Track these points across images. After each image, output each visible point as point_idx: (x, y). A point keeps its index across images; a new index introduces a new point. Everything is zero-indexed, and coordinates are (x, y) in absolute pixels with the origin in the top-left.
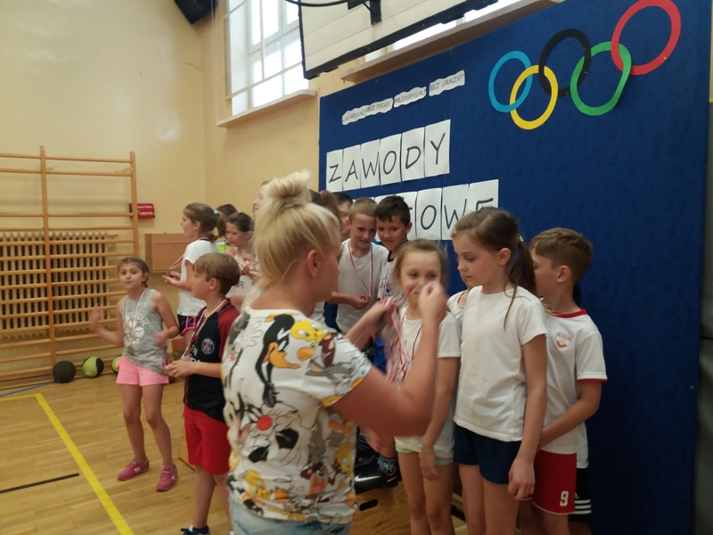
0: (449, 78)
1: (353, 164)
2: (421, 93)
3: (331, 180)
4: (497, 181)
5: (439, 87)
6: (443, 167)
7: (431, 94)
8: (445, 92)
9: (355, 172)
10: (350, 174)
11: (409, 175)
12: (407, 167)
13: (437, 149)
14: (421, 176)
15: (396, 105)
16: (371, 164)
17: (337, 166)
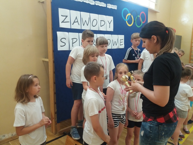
0: (112, 5)
1: (76, 18)
2: (104, 5)
3: (63, 22)
4: (124, 36)
5: (110, 6)
6: (111, 29)
7: (108, 7)
8: (111, 8)
9: (77, 22)
10: (74, 22)
11: (102, 29)
12: (101, 26)
13: (110, 24)
14: (105, 30)
15: (96, 4)
16: (86, 21)
17: (67, 16)
